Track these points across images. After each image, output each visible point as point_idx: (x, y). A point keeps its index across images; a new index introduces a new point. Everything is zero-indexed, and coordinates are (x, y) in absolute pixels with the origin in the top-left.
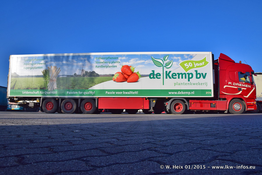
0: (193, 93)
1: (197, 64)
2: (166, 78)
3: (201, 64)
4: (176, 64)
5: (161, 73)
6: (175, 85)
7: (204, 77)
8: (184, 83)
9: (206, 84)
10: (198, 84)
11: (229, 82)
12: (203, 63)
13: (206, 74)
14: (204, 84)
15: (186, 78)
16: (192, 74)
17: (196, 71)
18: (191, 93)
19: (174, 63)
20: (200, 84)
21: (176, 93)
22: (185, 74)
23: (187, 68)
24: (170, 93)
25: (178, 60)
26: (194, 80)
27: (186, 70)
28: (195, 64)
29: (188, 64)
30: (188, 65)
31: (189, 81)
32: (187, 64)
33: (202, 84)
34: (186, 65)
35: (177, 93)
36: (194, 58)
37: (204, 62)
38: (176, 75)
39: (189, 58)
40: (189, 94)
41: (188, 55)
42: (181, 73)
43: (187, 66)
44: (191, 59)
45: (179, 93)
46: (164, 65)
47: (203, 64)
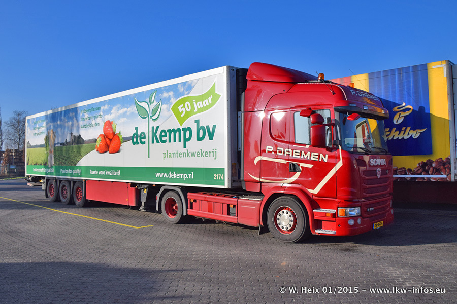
0: (191, 176)
1: (200, 104)
2: (153, 142)
3: (206, 103)
4: (167, 108)
5: (146, 132)
6: (164, 157)
7: (211, 137)
8: (177, 153)
9: (214, 153)
10: (200, 155)
11: (267, 147)
12: (210, 99)
13: (214, 126)
14: (212, 153)
15: (180, 141)
16: (189, 129)
17: (197, 122)
18: (188, 176)
19: (164, 107)
20: (204, 154)
21: (165, 175)
22: (179, 130)
23: (182, 116)
24: (157, 175)
25: (169, 98)
26: (193, 144)
27: (181, 121)
28: (195, 103)
29: (184, 107)
30: (183, 109)
31: (185, 147)
32: (182, 106)
33: (206, 153)
34: (180, 109)
35: (167, 176)
36: (194, 90)
37: (211, 97)
38: (165, 136)
39: (187, 90)
40: (185, 178)
41: (184, 83)
42: (173, 130)
43: (183, 112)
44: (189, 93)
45: (171, 175)
46: (150, 114)
47: (210, 102)
